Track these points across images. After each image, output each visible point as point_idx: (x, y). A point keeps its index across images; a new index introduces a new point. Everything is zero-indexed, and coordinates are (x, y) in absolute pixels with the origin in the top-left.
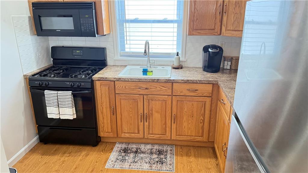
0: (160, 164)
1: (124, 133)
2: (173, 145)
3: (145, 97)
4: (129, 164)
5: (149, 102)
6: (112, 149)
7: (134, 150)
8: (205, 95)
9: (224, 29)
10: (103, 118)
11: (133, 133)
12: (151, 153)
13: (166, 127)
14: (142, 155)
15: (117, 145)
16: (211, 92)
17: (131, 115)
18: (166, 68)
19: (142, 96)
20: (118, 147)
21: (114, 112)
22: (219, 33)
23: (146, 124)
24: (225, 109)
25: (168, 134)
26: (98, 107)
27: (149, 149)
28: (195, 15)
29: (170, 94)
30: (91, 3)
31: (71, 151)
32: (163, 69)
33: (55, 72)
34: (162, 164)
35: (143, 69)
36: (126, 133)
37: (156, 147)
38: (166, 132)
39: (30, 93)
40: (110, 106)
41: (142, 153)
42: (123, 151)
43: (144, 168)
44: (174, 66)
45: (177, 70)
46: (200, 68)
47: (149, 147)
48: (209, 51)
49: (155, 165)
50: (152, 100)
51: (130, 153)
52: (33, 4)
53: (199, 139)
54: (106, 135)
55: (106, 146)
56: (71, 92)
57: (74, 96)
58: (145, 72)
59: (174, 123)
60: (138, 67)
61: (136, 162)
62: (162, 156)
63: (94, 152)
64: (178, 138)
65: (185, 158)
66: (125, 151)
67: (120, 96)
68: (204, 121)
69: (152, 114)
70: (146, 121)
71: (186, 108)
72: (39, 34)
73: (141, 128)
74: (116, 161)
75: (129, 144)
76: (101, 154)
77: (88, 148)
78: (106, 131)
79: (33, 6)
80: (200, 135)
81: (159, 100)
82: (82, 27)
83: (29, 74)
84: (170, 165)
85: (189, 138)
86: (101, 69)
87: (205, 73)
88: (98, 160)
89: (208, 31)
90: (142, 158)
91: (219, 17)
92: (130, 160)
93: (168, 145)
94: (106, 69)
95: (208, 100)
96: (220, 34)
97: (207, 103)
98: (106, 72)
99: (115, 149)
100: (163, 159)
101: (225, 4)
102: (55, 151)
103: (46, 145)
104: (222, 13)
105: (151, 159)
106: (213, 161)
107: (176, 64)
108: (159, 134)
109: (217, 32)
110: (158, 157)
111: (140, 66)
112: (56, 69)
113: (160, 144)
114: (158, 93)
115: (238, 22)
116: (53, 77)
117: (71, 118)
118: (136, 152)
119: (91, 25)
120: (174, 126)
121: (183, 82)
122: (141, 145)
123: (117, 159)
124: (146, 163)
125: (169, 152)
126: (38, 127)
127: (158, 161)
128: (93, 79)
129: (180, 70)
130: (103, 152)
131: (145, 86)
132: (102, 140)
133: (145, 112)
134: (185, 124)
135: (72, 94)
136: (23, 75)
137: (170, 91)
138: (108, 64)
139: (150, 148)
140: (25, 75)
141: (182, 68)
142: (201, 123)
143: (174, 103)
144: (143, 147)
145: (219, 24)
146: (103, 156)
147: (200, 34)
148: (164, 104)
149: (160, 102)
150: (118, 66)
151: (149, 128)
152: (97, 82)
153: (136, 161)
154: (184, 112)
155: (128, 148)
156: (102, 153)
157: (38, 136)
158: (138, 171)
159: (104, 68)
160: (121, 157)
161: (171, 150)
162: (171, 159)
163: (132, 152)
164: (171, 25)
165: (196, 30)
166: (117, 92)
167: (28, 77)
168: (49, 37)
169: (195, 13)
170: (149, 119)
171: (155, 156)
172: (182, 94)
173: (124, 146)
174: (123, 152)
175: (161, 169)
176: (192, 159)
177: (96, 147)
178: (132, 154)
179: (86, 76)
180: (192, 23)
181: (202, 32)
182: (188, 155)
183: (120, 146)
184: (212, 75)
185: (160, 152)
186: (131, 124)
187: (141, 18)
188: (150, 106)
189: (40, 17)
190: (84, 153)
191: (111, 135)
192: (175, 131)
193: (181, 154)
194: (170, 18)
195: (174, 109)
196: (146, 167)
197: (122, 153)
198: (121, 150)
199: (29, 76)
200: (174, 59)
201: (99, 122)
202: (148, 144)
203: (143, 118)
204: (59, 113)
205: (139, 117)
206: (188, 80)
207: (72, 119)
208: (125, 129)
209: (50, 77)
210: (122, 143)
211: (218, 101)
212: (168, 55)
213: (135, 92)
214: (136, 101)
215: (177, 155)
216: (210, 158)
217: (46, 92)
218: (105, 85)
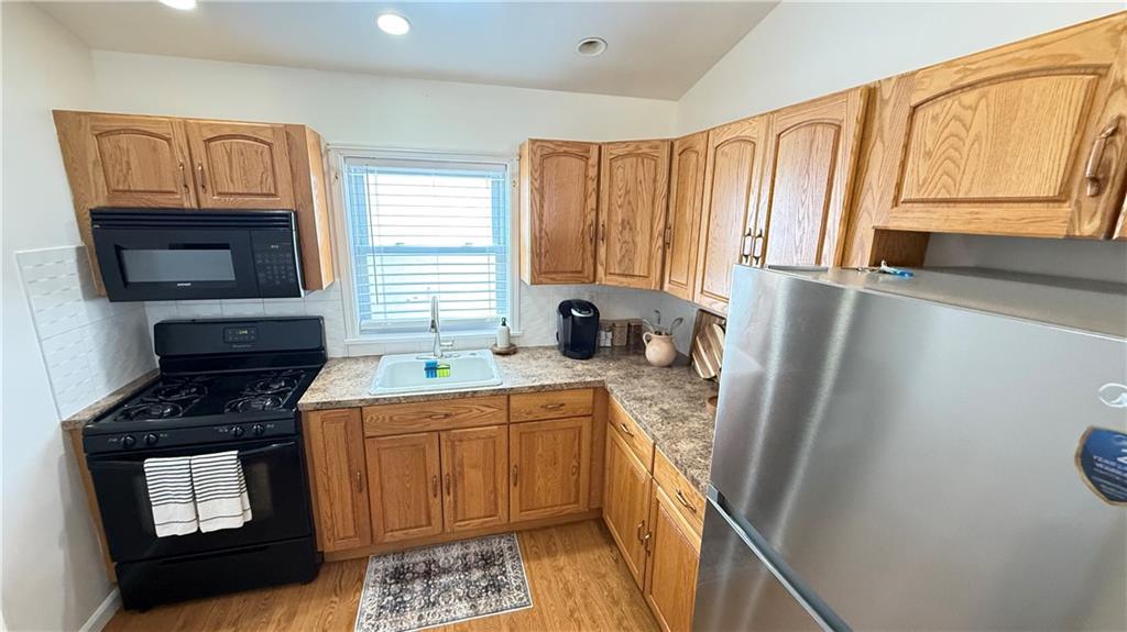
0: (493, 593)
1: (392, 531)
2: (512, 532)
3: (443, 435)
4: (416, 615)
5: (453, 447)
6: (361, 579)
7: (422, 568)
8: (578, 413)
9: (601, 270)
10: (331, 505)
11: (416, 527)
12: (467, 568)
13: (496, 497)
14: (444, 580)
15: (373, 565)
16: (591, 405)
17: (408, 485)
18: (479, 354)
19: (436, 434)
20: (376, 571)
21: (361, 483)
22: (592, 278)
23: (448, 499)
24: (633, 446)
25: (502, 512)
26: (315, 478)
27: (458, 558)
28: (543, 242)
29: (504, 420)
30: (286, 215)
31: (236, 615)
32: (473, 359)
33: (176, 397)
34: (499, 591)
35: (427, 364)
36: (396, 530)
37: (474, 548)
38: (496, 509)
39: (88, 473)
40: (350, 471)
41: (444, 572)
42: (391, 579)
43: (459, 614)
44: (497, 349)
45: (506, 359)
46: (552, 348)
47: (456, 551)
48: (573, 316)
49: (483, 601)
50: (461, 441)
51: (413, 579)
52: (93, 213)
53: (571, 508)
54: (340, 545)
55: (343, 572)
56: (236, 452)
57: (245, 462)
58: (432, 369)
59: (515, 485)
60: (412, 358)
61: (434, 604)
62: (495, 570)
63: (311, 599)
64: (525, 516)
65: (546, 562)
66: (399, 576)
67: (378, 442)
68: (578, 468)
69: (462, 474)
70: (449, 494)
71: (540, 449)
72: (113, 297)
73: (436, 511)
74: (380, 613)
75: (403, 553)
76: (332, 602)
77: (289, 593)
78: (342, 536)
79: (93, 219)
80: (573, 499)
81: (479, 438)
82: (261, 275)
83: (81, 418)
84: (518, 588)
85: (549, 512)
86: (313, 374)
87: (569, 362)
88: (327, 626)
89: (570, 275)
90: (447, 589)
91: (589, 247)
92: (416, 603)
93: (500, 535)
94: (328, 373)
95: (586, 423)
96: (594, 281)
97: (584, 428)
98: (331, 382)
99: (370, 577)
100: (499, 578)
101: (601, 223)
102: (184, 627)
103: (147, 614)
104: (595, 239)
105: (468, 583)
106: (606, 551)
107: (502, 345)
108: (478, 518)
109: (588, 278)
110: (484, 576)
111: (416, 355)
112: (176, 386)
113: (481, 538)
114: (475, 422)
115: (630, 260)
116: (171, 415)
117: (237, 523)
118: (427, 574)
119: (285, 270)
120: (515, 492)
121: (532, 390)
122: (436, 550)
123: (382, 607)
124: (460, 599)
125: (507, 554)
126: (116, 567)
127: (487, 587)
128: (300, 409)
129: (513, 358)
130: (336, 595)
131: (441, 410)
132: (327, 559)
133: (445, 472)
134: (540, 483)
135: (238, 457)
136: (58, 422)
137: (504, 413)
138: (329, 356)
139: (461, 553)
140: (70, 422)
141: (515, 353)
142: (573, 474)
143: (514, 439)
144: (442, 556)
145: (591, 261)
146: (339, 607)
147: (554, 281)
148: (490, 444)
149: (481, 442)
150: (356, 359)
151: (455, 508)
152: (312, 415)
153: (432, 600)
154: (537, 457)
155: (403, 566)
156: (335, 599)
157: (114, 593)
158: (445, 628)
159: (320, 369)
160: (391, 598)
161: (510, 548)
162: (515, 572)
163: (418, 577)
164: (483, 259)
165: (545, 273)
166: (367, 434)
167: (80, 427)
168: (146, 303)
169: (541, 238)
170: (455, 486)
171: (477, 574)
172: (530, 418)
173: (391, 563)
174: (393, 581)
175: (499, 608)
176: (562, 560)
177: (313, 585)
178: (418, 581)
179: (276, 402)
180: (537, 260)
181: (558, 277)
182: (551, 552)
183: (380, 565)
184: (586, 367)
185: (487, 561)
186: (409, 507)
187: (409, 242)
188: (458, 454)
189: (118, 249)
190: (279, 612)
191: (356, 543)
192: (517, 500)
193: (536, 553)
194: (477, 243)
195: (514, 454)
196: (462, 610)
197: (390, 585)
198: (387, 576)
199: (84, 423)
200: (496, 332)
201: (319, 514)
202: (452, 543)
203: (439, 488)
204: (197, 516)
205: (430, 485)
206: (543, 386)
207: (241, 525)
208: (394, 519)
209: (161, 416)
210: (385, 556)
211: (609, 424)
212: (479, 325)
213: (416, 427)
214: (419, 450)
215: (527, 558)
216: (598, 548)
217: (151, 464)
218: (332, 420)
